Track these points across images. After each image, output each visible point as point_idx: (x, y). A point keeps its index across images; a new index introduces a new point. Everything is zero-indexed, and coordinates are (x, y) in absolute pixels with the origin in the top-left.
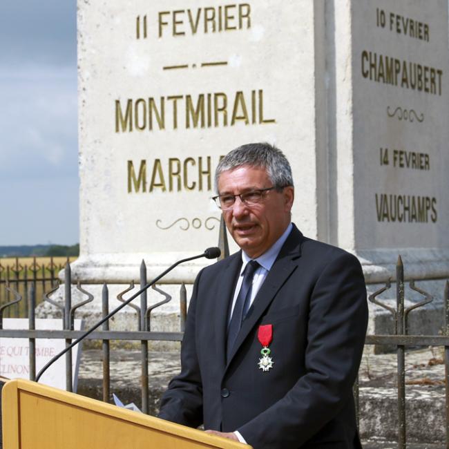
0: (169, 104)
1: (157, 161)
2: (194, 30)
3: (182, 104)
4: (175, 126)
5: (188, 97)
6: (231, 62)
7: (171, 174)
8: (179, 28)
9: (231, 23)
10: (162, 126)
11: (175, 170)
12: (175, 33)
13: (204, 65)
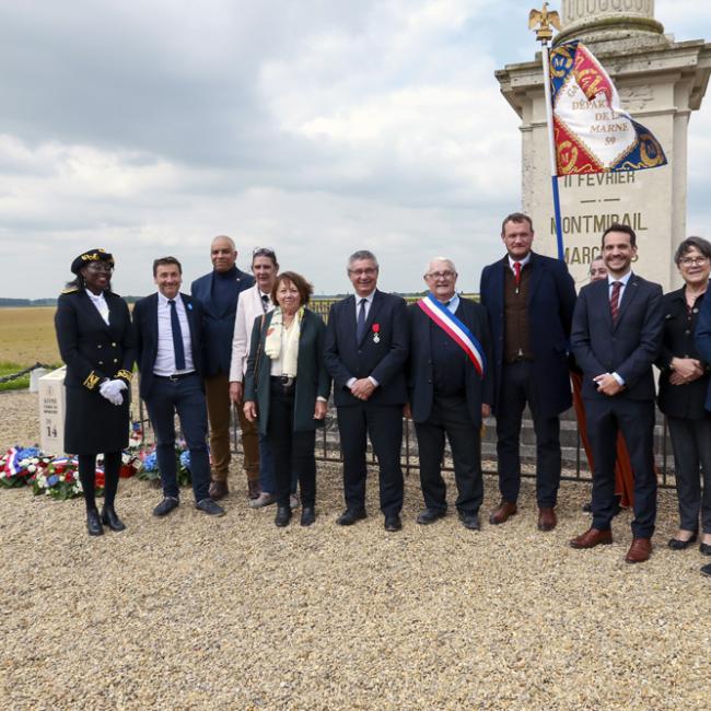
0: (584, 221)
1: (576, 249)
2: (600, 183)
3: (591, 221)
4: (587, 231)
5: (596, 217)
6: (622, 198)
7: (584, 255)
8: (591, 182)
9: (622, 179)
10: (579, 231)
11: (586, 253)
12: (588, 184)
13: (606, 200)
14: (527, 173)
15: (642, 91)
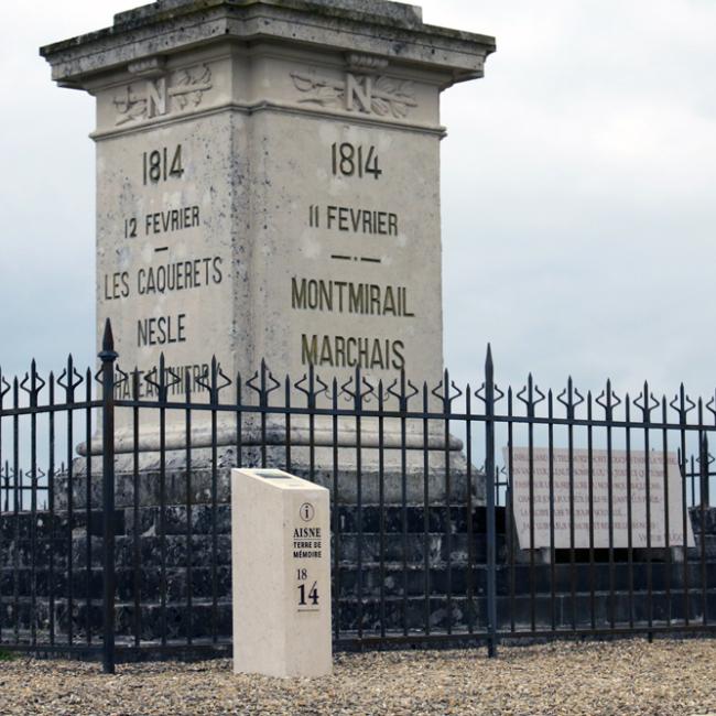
0: (336, 290)
1: (326, 337)
2: (355, 228)
3: (346, 289)
4: (341, 308)
5: (351, 285)
6: (383, 260)
7: (338, 351)
8: (344, 224)
9: (383, 228)
10: (330, 308)
11: (340, 347)
12: (341, 228)
13: (363, 259)
14: (240, 189)
15: (407, 89)
